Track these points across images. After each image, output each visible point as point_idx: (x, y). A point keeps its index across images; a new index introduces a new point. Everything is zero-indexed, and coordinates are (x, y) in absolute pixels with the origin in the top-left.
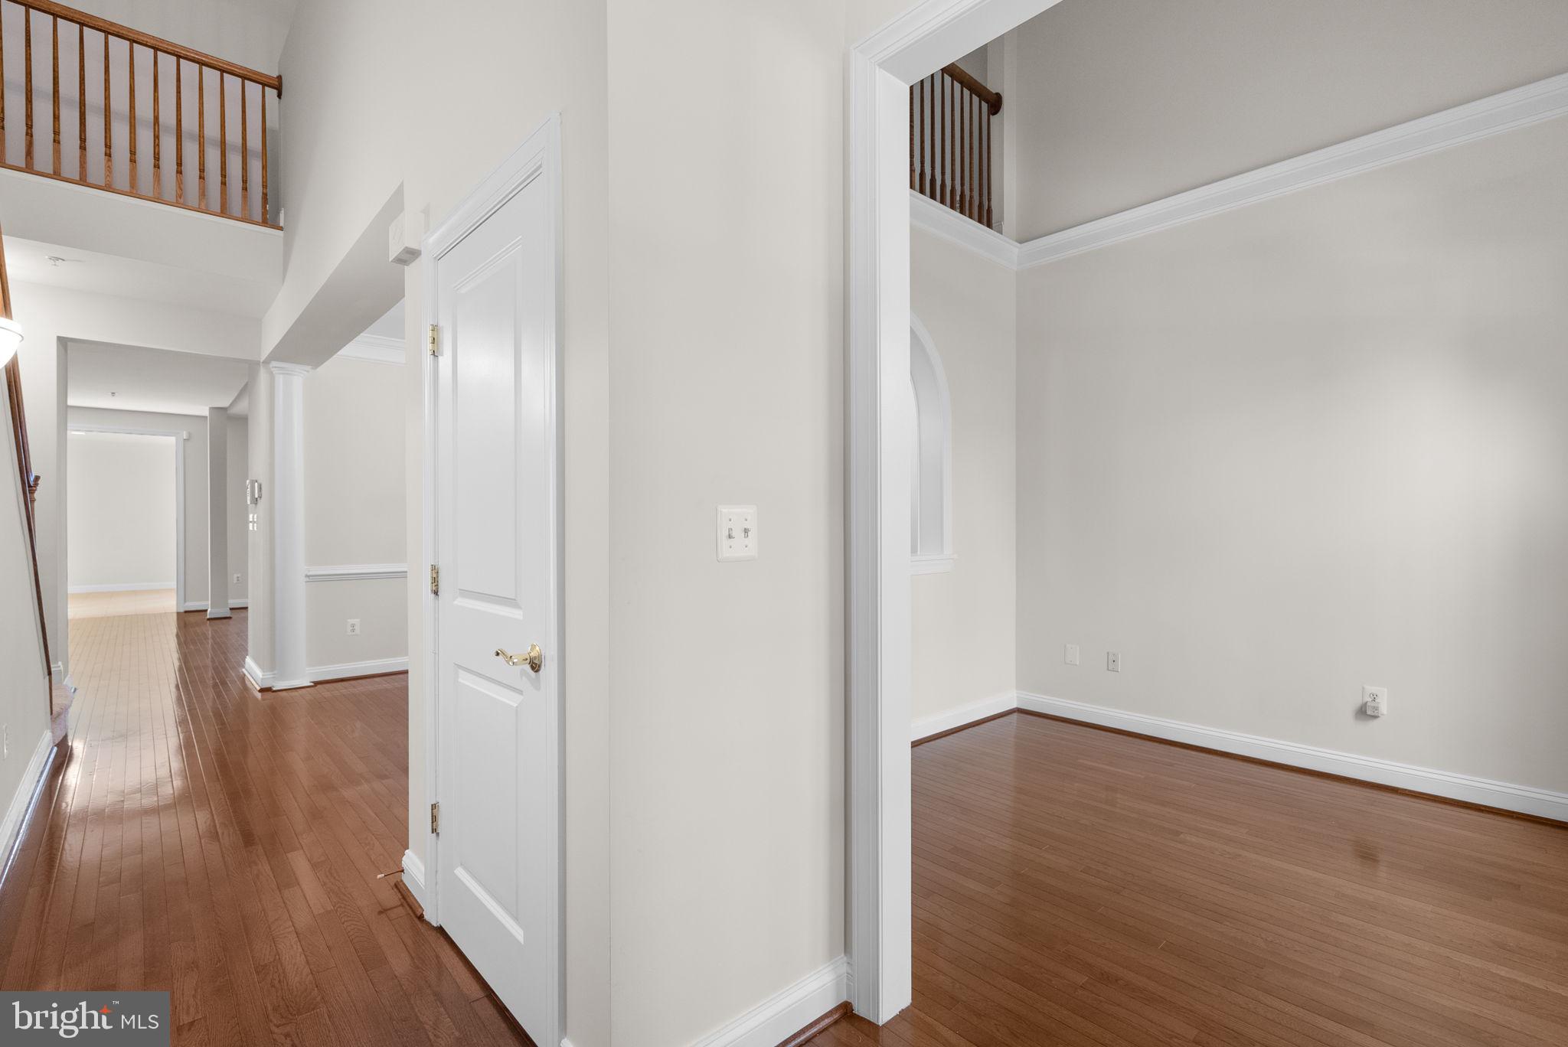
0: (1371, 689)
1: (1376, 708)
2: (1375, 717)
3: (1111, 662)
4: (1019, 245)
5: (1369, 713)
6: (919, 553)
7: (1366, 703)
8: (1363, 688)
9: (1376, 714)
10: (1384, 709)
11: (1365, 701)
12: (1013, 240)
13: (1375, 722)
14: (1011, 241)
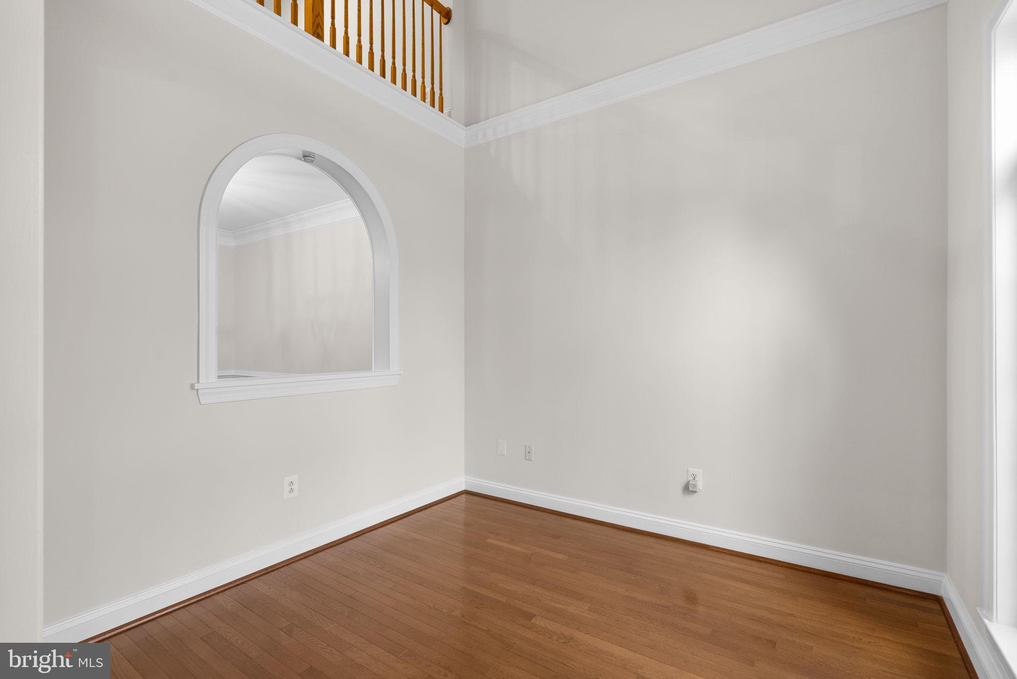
0: (692, 470)
1: (695, 486)
2: (695, 492)
3: (527, 452)
4: (465, 128)
5: (691, 489)
6: (373, 369)
7: (689, 482)
8: (688, 470)
9: (695, 490)
10: (700, 485)
11: (689, 479)
12: (463, 125)
13: (695, 495)
14: (459, 124)
